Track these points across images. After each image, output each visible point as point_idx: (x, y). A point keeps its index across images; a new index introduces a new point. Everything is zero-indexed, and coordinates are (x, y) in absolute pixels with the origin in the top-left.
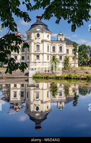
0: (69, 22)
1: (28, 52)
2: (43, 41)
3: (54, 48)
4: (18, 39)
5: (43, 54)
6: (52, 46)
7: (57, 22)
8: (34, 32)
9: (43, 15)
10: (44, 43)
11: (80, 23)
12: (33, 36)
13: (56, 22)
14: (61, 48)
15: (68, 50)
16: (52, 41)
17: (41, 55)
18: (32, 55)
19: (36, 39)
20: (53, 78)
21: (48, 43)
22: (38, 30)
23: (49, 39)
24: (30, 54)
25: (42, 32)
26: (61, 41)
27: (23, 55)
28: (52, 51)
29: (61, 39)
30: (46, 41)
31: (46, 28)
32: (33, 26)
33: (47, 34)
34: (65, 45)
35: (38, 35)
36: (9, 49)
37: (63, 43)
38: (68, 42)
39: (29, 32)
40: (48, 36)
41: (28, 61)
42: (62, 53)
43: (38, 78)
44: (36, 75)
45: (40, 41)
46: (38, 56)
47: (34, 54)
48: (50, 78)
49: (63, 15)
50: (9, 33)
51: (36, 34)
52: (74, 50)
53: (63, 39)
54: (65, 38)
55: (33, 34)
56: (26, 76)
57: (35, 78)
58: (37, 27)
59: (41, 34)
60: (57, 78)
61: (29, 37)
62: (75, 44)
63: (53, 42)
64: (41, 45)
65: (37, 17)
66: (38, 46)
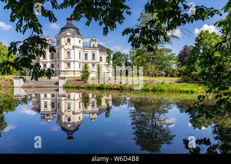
0: (100, 24)
1: (58, 60)
2: (74, 47)
3: (86, 55)
4: (43, 43)
5: (74, 62)
6: (84, 53)
7: (88, 24)
8: (65, 37)
9: (72, 16)
10: (76, 49)
11: (113, 26)
12: (64, 41)
13: (86, 24)
14: (94, 55)
15: (101, 58)
16: (84, 47)
17: (72, 62)
18: (63, 63)
19: (66, 45)
20: (84, 88)
21: (80, 50)
22: (69, 34)
23: (81, 45)
24: (60, 61)
25: (73, 37)
26: (94, 47)
27: (53, 63)
28: (84, 58)
29: (94, 45)
30: (78, 47)
31: (78, 32)
32: (63, 29)
33: (79, 39)
34: (98, 52)
35: (69, 41)
36: (33, 53)
37: (96, 50)
38: (101, 49)
39: (58, 36)
40: (80, 41)
41: (58, 69)
42: (95, 61)
43: (69, 87)
44: (67, 84)
45: (71, 47)
46: (69, 64)
47: (64, 61)
48: (82, 88)
49: (94, 16)
50: (33, 35)
51: (66, 39)
52: (108, 58)
53: (96, 45)
54: (98, 44)
55: (63, 38)
56: (56, 86)
57: (65, 87)
58: (67, 31)
59: (72, 39)
60: (89, 88)
61: (59, 42)
62: (108, 51)
63: (86, 48)
64: (72, 52)
65: (67, 19)
66: (69, 53)
